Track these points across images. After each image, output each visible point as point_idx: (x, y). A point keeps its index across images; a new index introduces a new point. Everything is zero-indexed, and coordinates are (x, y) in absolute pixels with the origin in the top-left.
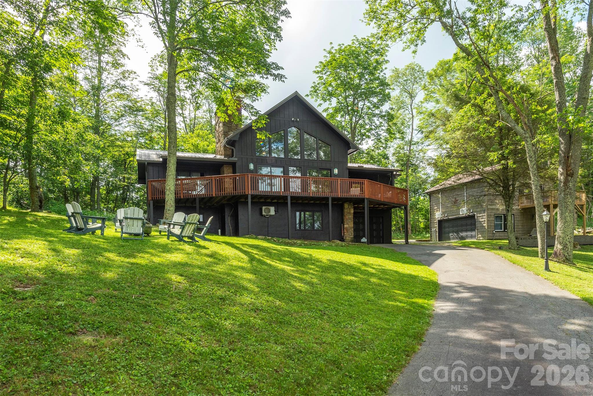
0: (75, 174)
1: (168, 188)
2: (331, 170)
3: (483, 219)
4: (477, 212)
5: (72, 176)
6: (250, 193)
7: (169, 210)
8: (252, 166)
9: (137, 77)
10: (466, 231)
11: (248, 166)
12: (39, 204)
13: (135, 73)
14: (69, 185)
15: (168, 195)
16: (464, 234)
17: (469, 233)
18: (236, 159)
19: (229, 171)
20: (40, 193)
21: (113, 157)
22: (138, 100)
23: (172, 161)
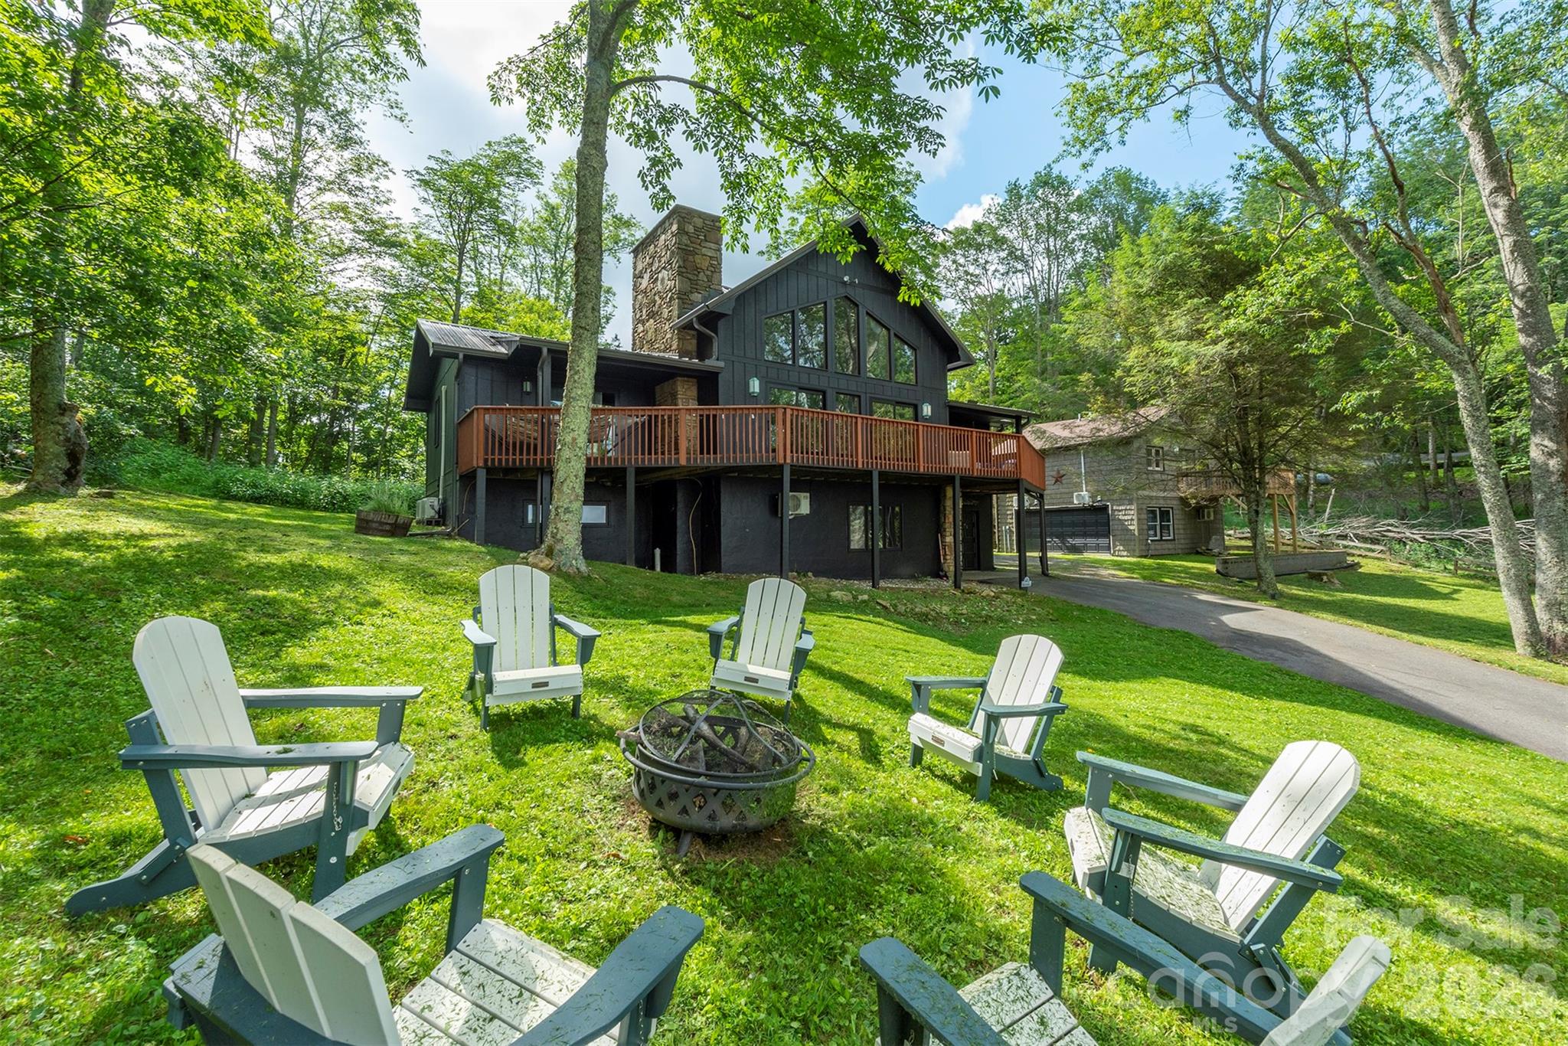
0: (218, 373)
1: (568, 439)
2: (916, 408)
3: (1128, 516)
4: (1113, 501)
5: (209, 377)
6: (788, 461)
7: (567, 511)
8: (755, 386)
9: (390, 174)
10: (1085, 535)
11: (747, 386)
12: (65, 464)
13: (385, 164)
14: (193, 409)
15: (568, 460)
16: (1078, 541)
17: (1091, 541)
18: (721, 364)
19: (689, 393)
20: (72, 428)
21: (315, 343)
22: (388, 222)
23: (586, 354)
